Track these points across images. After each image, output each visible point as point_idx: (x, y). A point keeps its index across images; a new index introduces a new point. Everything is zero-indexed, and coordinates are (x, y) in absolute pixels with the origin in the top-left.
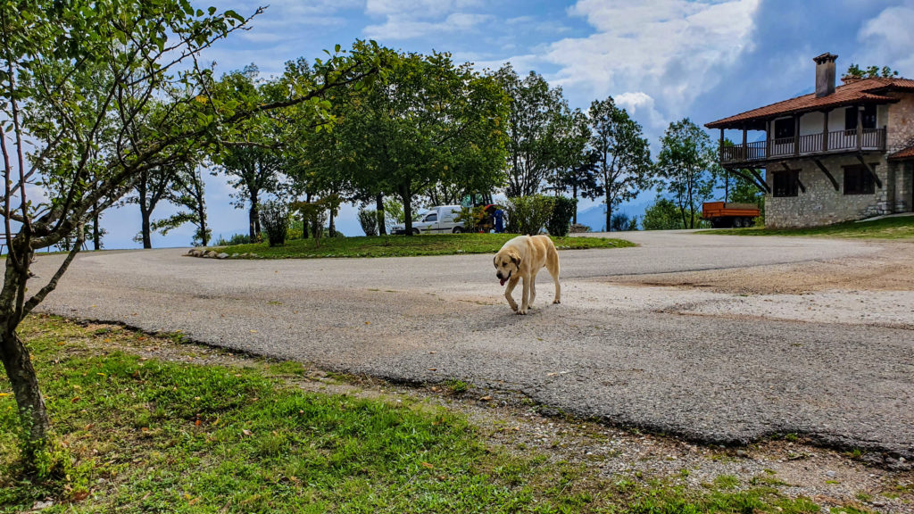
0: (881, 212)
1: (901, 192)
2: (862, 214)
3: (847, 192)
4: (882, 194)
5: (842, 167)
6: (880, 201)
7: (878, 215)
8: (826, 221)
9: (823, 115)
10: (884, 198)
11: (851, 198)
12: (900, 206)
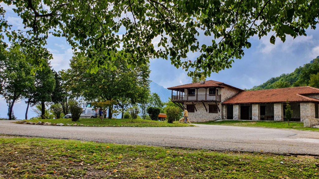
0: (220, 119)
1: (225, 113)
2: (214, 119)
3: (210, 112)
4: (220, 113)
5: (208, 105)
6: (219, 115)
7: (219, 119)
8: (203, 120)
9: (205, 89)
10: (221, 115)
11: (211, 114)
12: (225, 117)
